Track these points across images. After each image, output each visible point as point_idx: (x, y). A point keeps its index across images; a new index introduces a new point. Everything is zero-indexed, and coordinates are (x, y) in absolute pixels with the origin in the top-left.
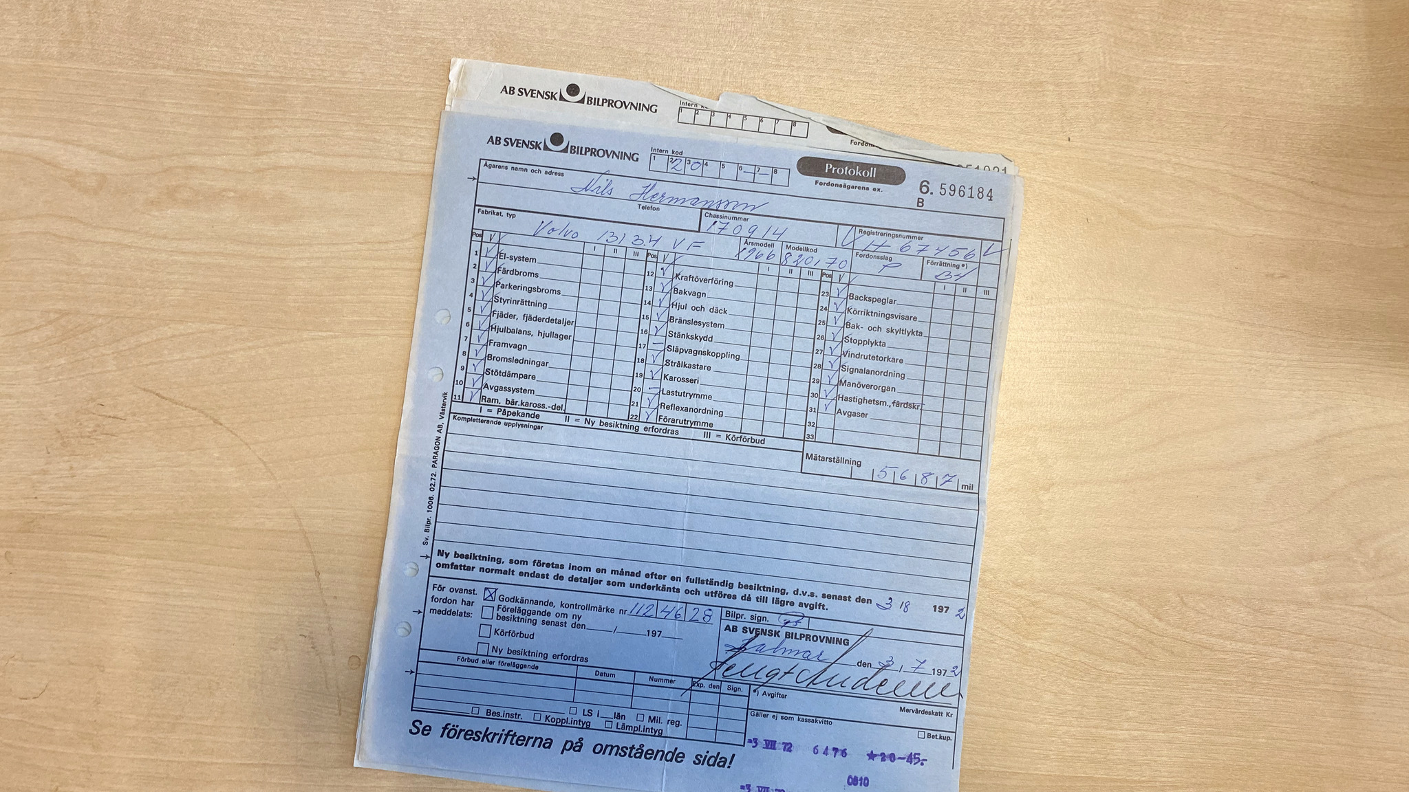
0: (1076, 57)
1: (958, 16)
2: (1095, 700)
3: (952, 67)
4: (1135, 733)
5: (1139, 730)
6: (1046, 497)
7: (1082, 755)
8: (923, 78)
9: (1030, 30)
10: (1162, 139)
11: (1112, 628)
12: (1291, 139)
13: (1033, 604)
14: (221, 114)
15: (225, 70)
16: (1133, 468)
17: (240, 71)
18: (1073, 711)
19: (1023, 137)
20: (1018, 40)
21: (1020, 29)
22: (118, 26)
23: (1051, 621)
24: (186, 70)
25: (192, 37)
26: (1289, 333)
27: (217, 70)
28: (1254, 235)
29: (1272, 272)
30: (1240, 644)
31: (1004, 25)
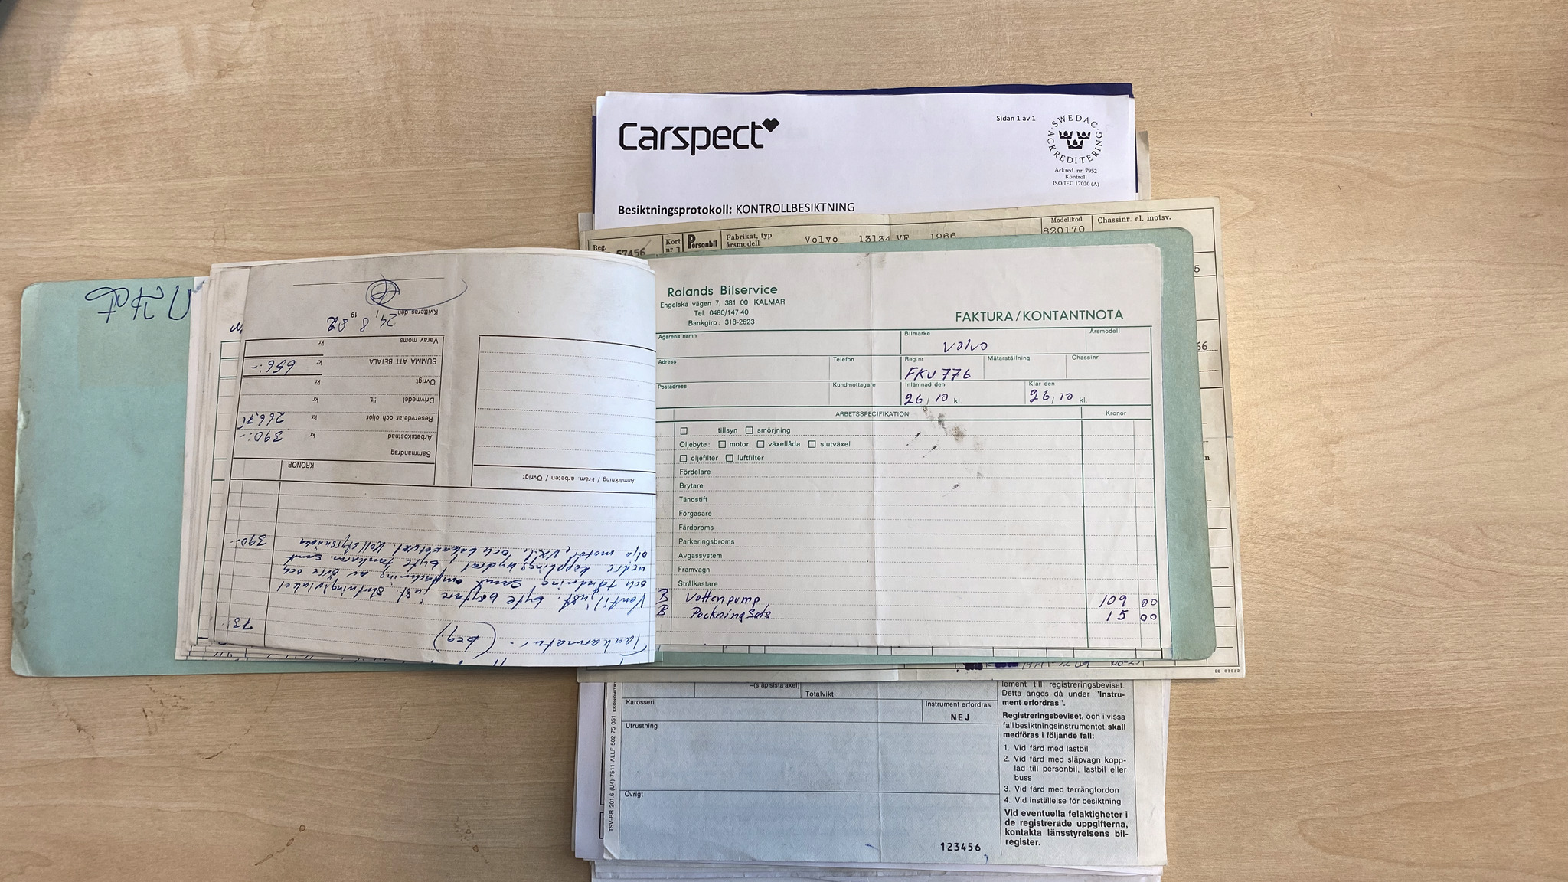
0: (1307, 38)
1: (1190, 16)
2: (1411, 635)
3: (1192, 63)
4: (1455, 663)
5: (1458, 660)
6: (1336, 450)
7: (1405, 689)
8: (1165, 76)
9: (1260, 20)
10: (1401, 102)
11: (1418, 566)
12: (1526, 85)
13: (1339, 551)
14: (531, 195)
15: (531, 156)
16: (1415, 413)
17: (544, 156)
18: (1391, 648)
19: (1267, 119)
20: (1249, 30)
21: (1251, 19)
22: (430, 129)
23: (1357, 566)
24: (494, 160)
25: (496, 131)
26: (1550, 268)
27: (524, 157)
28: (1503, 180)
29: (1525, 212)
30: (1545, 568)
31: (1235, 18)
